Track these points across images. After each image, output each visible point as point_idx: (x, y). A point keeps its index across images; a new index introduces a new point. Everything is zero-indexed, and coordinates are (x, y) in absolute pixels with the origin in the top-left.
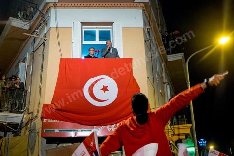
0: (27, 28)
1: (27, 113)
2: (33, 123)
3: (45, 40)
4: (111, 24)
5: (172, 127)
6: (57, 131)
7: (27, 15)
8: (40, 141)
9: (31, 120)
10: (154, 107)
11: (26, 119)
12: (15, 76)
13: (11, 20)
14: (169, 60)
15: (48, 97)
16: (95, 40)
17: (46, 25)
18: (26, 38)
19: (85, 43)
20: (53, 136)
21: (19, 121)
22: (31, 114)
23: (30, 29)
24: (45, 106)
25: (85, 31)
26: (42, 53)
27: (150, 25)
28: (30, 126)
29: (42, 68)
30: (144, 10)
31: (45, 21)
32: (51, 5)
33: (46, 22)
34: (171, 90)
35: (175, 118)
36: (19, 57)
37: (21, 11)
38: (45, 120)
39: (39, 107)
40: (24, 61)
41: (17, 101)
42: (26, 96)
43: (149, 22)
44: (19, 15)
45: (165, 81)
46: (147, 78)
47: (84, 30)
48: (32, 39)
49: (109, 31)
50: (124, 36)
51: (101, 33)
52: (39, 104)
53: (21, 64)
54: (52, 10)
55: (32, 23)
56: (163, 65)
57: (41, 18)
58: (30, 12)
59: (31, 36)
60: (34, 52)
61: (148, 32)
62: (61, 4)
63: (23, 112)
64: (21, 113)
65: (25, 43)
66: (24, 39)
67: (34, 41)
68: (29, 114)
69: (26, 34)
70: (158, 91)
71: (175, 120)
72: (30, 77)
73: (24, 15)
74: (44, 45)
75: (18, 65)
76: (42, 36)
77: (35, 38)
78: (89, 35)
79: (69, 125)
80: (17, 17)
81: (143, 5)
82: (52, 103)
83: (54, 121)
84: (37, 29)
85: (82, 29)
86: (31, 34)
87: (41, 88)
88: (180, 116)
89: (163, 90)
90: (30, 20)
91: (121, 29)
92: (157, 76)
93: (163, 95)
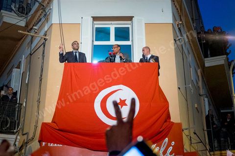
0: (23, 24)
1: (20, 134)
2: (28, 147)
3: (45, 39)
4: (130, 18)
5: (212, 153)
7: (23, 7)
9: (25, 144)
10: (187, 127)
11: (20, 142)
12: (7, 86)
13: (3, 14)
14: (207, 65)
15: (48, 114)
16: (109, 40)
17: (47, 20)
18: (21, 38)
19: (97, 43)
22: (26, 136)
23: (27, 26)
24: (45, 125)
25: (96, 28)
26: (41, 57)
27: (181, 20)
28: (25, 151)
29: (41, 76)
31: (45, 15)
33: (47, 17)
34: (209, 105)
35: (216, 141)
36: (12, 61)
37: (15, 2)
38: (44, 143)
39: (36, 127)
40: (19, 67)
41: (8, 119)
42: (20, 111)
43: (180, 16)
44: (13, 8)
45: (202, 92)
46: (177, 89)
47: (96, 26)
48: (29, 38)
49: (129, 28)
50: (146, 34)
51: (117, 30)
52: (37, 122)
53: (15, 70)
55: (29, 18)
56: (199, 71)
57: (40, 11)
58: (28, 4)
59: (27, 35)
60: (31, 54)
61: (179, 28)
63: (16, 132)
64: (13, 133)
67: (32, 42)
68: (23, 135)
69: (21, 31)
70: (193, 106)
71: (216, 144)
72: (25, 87)
73: (19, 8)
74: (44, 46)
75: (11, 71)
76: (42, 34)
77: (32, 37)
78: (101, 34)
80: (11, 10)
82: (53, 121)
83: (55, 145)
84: (36, 26)
85: (93, 25)
86: (28, 32)
87: (39, 101)
88: (222, 139)
89: (199, 104)
90: (27, 14)
91: (144, 25)
92: (190, 85)
93: (199, 111)
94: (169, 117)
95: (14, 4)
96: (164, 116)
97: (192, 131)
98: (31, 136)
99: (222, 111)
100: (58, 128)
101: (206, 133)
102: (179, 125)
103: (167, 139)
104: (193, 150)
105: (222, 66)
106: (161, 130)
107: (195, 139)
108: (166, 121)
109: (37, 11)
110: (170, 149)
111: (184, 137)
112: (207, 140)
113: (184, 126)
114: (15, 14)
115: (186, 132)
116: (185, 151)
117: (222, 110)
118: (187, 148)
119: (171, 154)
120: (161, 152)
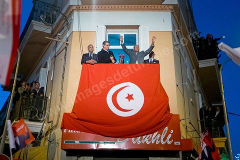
0: (49, 31)
1: (46, 122)
2: (52, 133)
3: (67, 44)
4: (137, 27)
6: (77, 142)
7: (49, 17)
8: (60, 153)
9: (50, 130)
10: (184, 118)
11: (46, 128)
13: (33, 24)
14: (200, 66)
15: (68, 106)
16: (119, 45)
17: (69, 28)
20: (73, 147)
21: (38, 131)
22: (51, 124)
23: (52, 33)
24: (66, 115)
25: (109, 35)
26: (63, 58)
27: (179, 29)
28: (50, 136)
29: (64, 74)
30: (172, 13)
31: (67, 24)
32: (74, 8)
33: (69, 26)
34: (202, 99)
36: (40, 62)
38: (65, 130)
39: (59, 116)
40: (45, 67)
41: (37, 109)
42: (46, 103)
43: (178, 25)
44: (42, 19)
45: (196, 88)
46: (175, 86)
47: (108, 33)
48: (54, 43)
49: (136, 35)
51: (126, 36)
52: (60, 112)
53: (42, 69)
54: (75, 13)
55: (54, 27)
56: (194, 71)
57: (64, 21)
58: (53, 15)
59: (53, 40)
60: (55, 57)
61: (177, 35)
62: (84, 6)
63: (43, 120)
64: (40, 121)
65: (48, 46)
66: (46, 44)
67: (56, 46)
68: (49, 123)
69: (47, 38)
70: (189, 100)
72: (51, 83)
73: (46, 19)
74: (66, 50)
75: (39, 70)
76: (64, 40)
77: (57, 42)
78: (113, 39)
79: (90, 136)
80: (40, 20)
81: (171, 7)
82: (73, 112)
83: (75, 131)
84: (59, 33)
85: (106, 32)
86: (53, 38)
87: (61, 95)
88: (213, 128)
89: (194, 98)
90: (52, 23)
91: (148, 33)
92: (187, 83)
93: (194, 104)
94: (169, 109)
95: (42, 15)
96: (165, 109)
97: (188, 121)
98: (55, 124)
99: (213, 105)
100: (76, 118)
101: (200, 123)
102: (177, 116)
103: (167, 127)
104: (189, 137)
105: (213, 67)
106: (162, 120)
107: (190, 128)
108: (166, 113)
109: (60, 21)
110: (170, 136)
111: (181, 126)
112: (200, 129)
113: (181, 117)
114: (43, 24)
115: (182, 123)
116: (182, 138)
117: (213, 103)
118: (184, 135)
119: (170, 140)
120: (162, 138)
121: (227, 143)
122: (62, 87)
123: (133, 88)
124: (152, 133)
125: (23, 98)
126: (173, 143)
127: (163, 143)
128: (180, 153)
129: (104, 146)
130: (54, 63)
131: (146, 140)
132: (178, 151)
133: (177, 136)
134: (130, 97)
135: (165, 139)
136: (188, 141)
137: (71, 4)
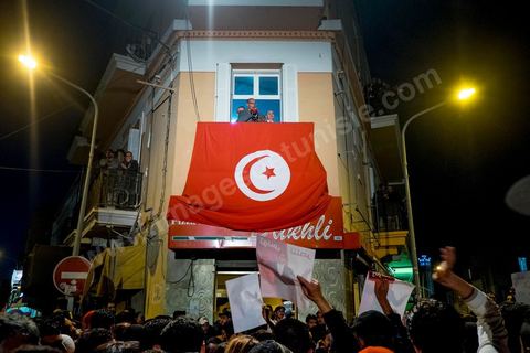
0: (141, 71)
1: (143, 210)
2: (153, 225)
3: (171, 91)
4: (279, 66)
5: (376, 234)
6: (192, 238)
7: (141, 49)
8: (165, 255)
9: (149, 222)
10: (348, 202)
11: (142, 220)
12: (122, 151)
13: (116, 59)
14: (373, 126)
15: (177, 187)
16: (252, 93)
17: (173, 67)
18: (140, 89)
19: (237, 97)
20: (186, 246)
21: (131, 223)
22: (149, 212)
23: (147, 74)
24: (174, 200)
25: (236, 78)
26: (166, 114)
27: (343, 69)
28: (149, 230)
29: (167, 138)
30: (333, 44)
31: (170, 60)
32: (181, 34)
33: (172, 62)
34: (375, 176)
37: (132, 44)
38: (173, 221)
39: (162, 201)
40: (137, 127)
43: (342, 63)
44: (129, 51)
45: (366, 160)
46: (336, 155)
47: (235, 76)
49: (277, 78)
50: (299, 86)
51: (262, 81)
52: (163, 196)
53: (133, 131)
54: (183, 43)
55: (149, 64)
56: (363, 134)
57: (164, 55)
58: (147, 45)
59: (148, 86)
60: (153, 111)
61: (340, 79)
62: (196, 32)
63: (137, 208)
64: (133, 209)
65: (138, 96)
66: (137, 91)
67: (153, 94)
68: (146, 211)
69: (140, 81)
70: (355, 177)
71: (381, 224)
72: (147, 152)
73: (136, 51)
74: (170, 100)
75: (127, 133)
76: (166, 85)
77: (154, 88)
78: (243, 85)
79: (211, 230)
80: (125, 53)
81: (332, 35)
82: (185, 195)
83: (187, 223)
84: (158, 74)
85: (232, 74)
86: (149, 82)
87: (165, 170)
88: (389, 218)
89: (362, 174)
90: (146, 59)
91: (296, 75)
92: (353, 152)
93: (362, 183)
94: (326, 190)
95: (129, 46)
96: (319, 192)
97: (354, 207)
98: (155, 212)
102: (339, 199)
103: (323, 216)
104: (354, 231)
105: (392, 126)
106: (317, 205)
107: (357, 217)
108: (322, 195)
109: (160, 55)
110: (327, 228)
111: (344, 214)
113: (344, 201)
114: (132, 59)
115: (346, 209)
116: (345, 232)
117: (390, 182)
118: (347, 227)
119: (328, 234)
120: (316, 232)
121: (408, 239)
122: (166, 159)
123: (274, 160)
124: (303, 224)
125: (105, 175)
126: (332, 238)
127: (317, 238)
128: (342, 252)
129: (230, 243)
130: (151, 121)
131: (293, 234)
132: (339, 250)
133: (337, 228)
134: (270, 173)
135: (320, 233)
136: (354, 236)
137: (175, 28)
